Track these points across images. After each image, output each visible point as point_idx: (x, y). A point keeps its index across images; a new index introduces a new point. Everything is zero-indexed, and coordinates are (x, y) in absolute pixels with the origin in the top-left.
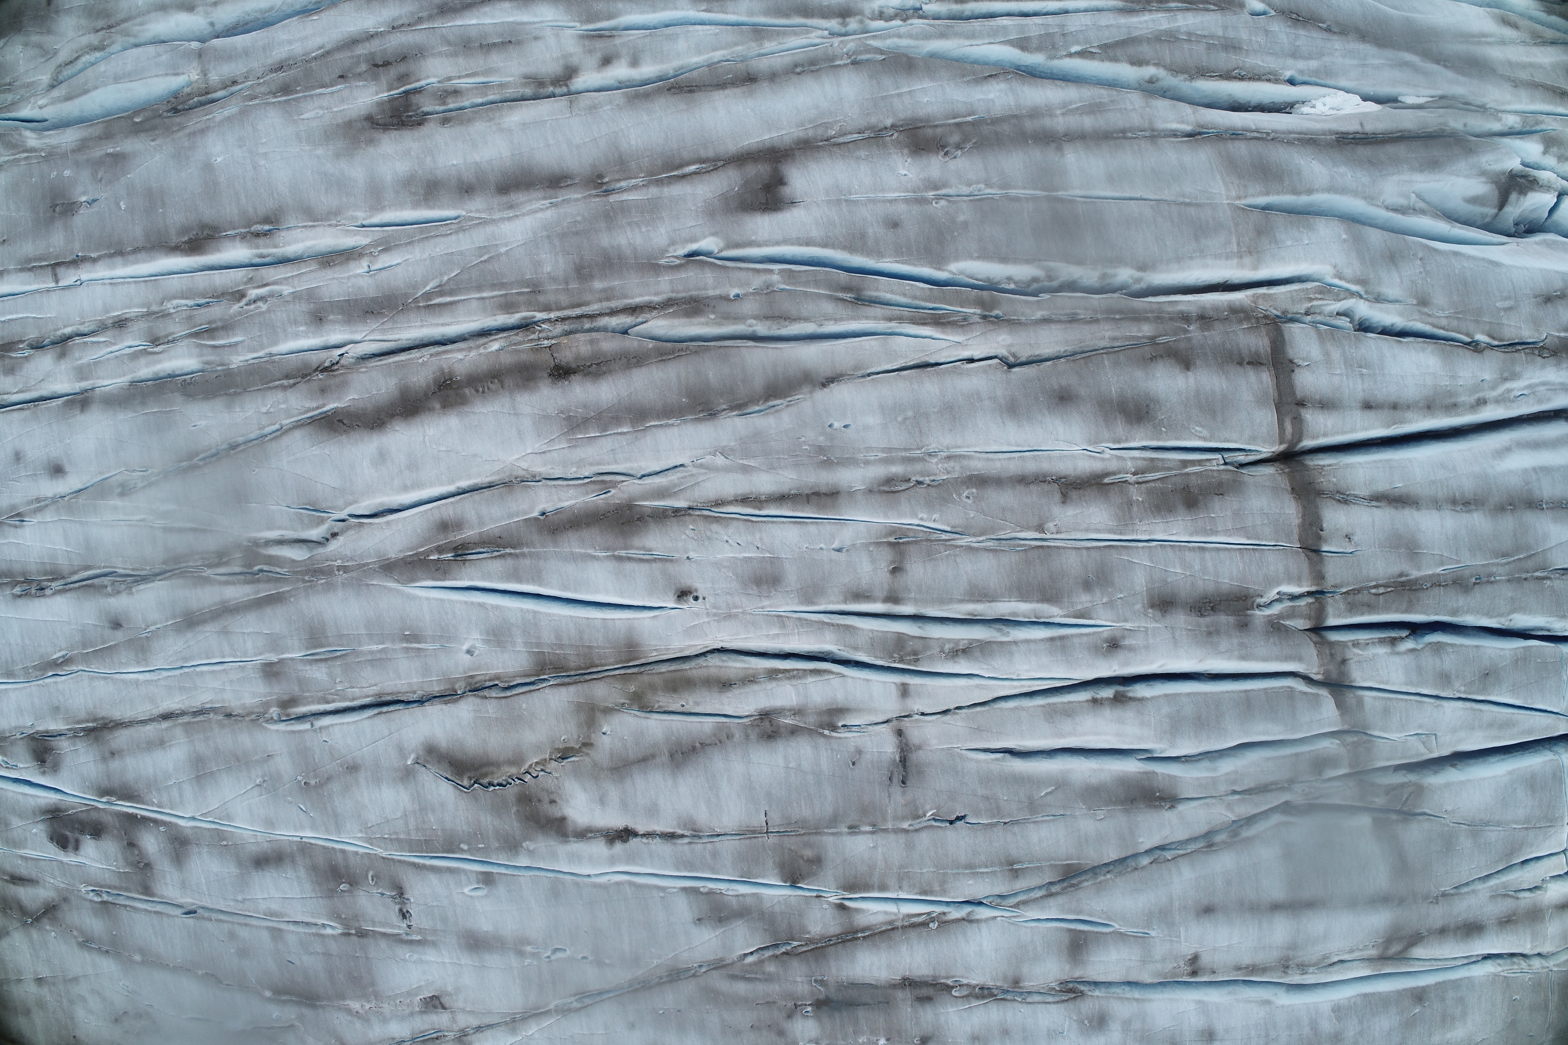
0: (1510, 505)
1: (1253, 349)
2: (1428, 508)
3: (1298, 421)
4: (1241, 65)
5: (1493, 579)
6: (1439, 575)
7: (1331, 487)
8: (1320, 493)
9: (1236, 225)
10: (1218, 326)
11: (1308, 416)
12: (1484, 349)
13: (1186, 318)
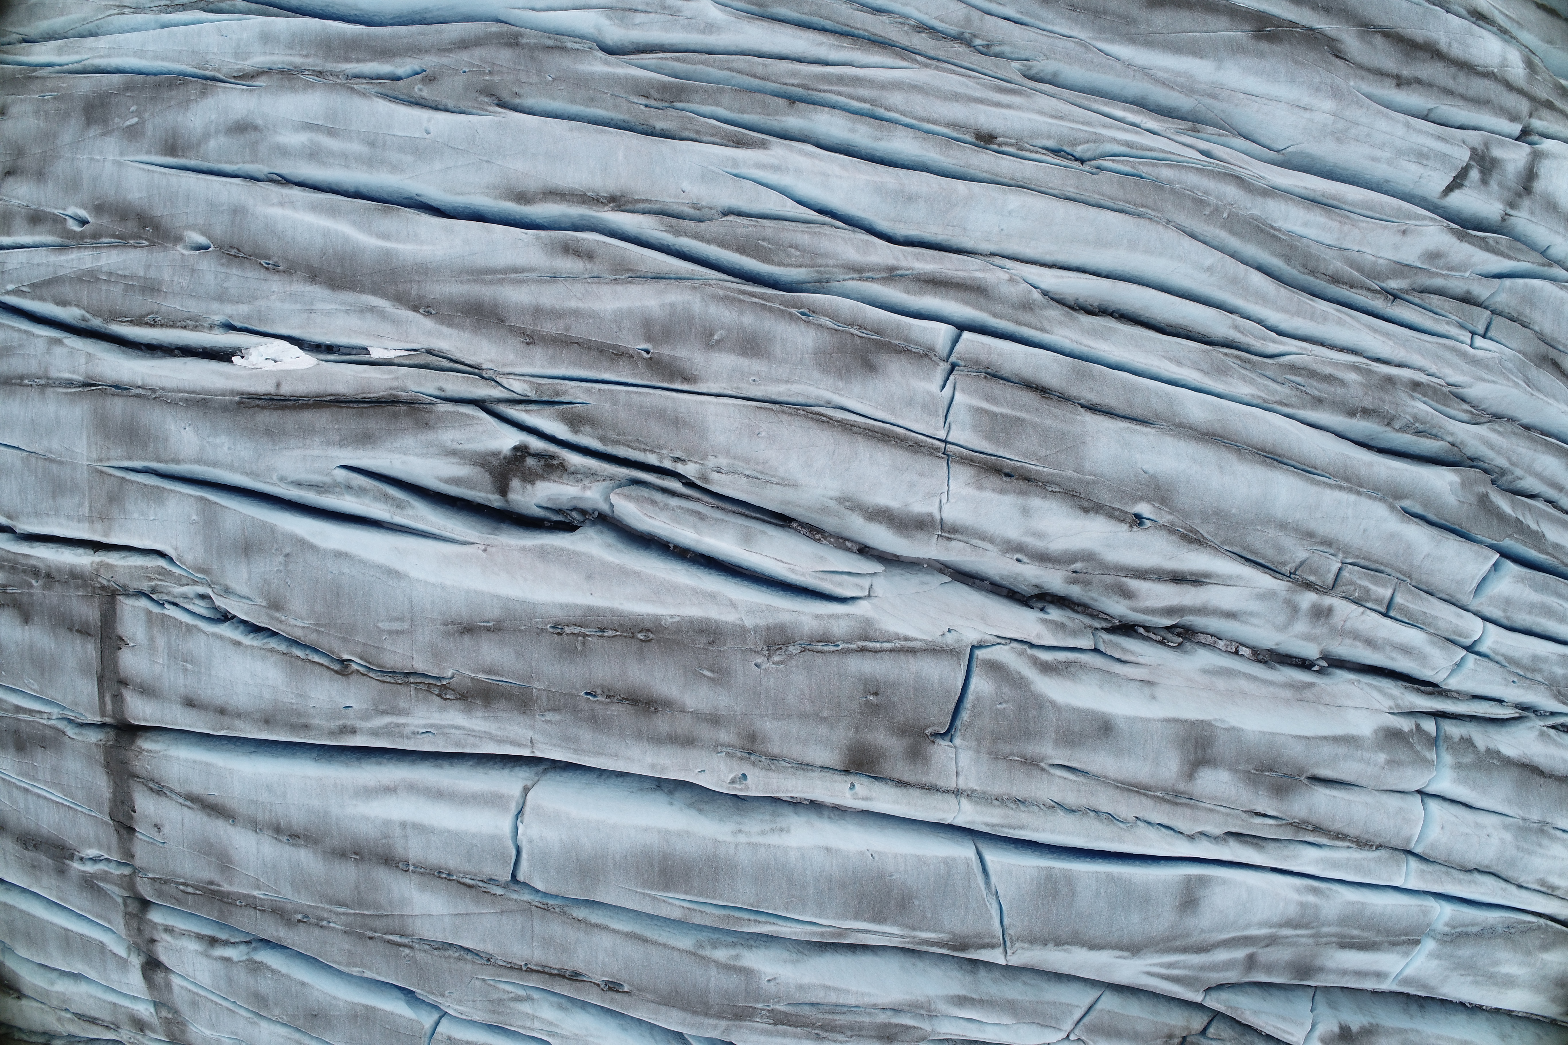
0: (356, 854)
1: (84, 618)
2: (244, 827)
3: (118, 698)
4: (156, 310)
5: (324, 923)
6: (255, 897)
7: (144, 773)
8: (134, 776)
9: (91, 488)
10: (58, 588)
11: (128, 698)
12: (352, 673)
13: (35, 572)
